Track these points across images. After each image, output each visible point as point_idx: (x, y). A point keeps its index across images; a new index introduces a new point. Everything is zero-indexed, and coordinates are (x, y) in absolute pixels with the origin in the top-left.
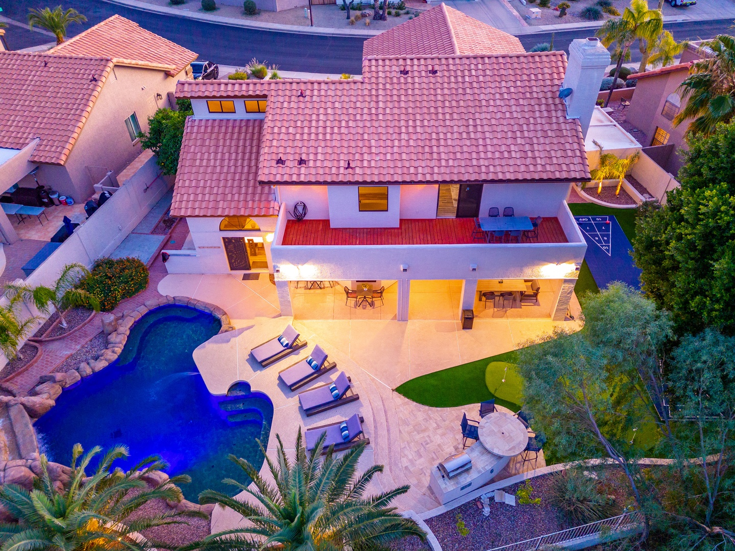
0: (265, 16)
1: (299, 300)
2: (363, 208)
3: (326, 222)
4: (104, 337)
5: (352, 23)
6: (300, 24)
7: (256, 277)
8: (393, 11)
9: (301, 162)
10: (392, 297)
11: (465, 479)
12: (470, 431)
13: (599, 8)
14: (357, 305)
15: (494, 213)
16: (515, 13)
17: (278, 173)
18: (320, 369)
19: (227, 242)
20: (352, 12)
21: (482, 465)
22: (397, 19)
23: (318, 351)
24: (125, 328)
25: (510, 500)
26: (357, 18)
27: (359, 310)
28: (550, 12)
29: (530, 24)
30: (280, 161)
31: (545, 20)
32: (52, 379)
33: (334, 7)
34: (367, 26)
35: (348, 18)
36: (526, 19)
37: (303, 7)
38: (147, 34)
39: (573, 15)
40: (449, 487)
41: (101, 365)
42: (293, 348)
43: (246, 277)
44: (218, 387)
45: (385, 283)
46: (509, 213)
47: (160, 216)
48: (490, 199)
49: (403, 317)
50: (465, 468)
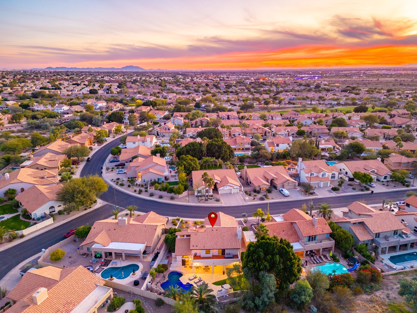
0: (176, 200)
1: (195, 270)
2: (206, 253)
3: (200, 256)
4: (164, 277)
5: (199, 202)
6: (186, 202)
7: (187, 267)
8: (210, 198)
9: (197, 246)
10: (211, 270)
11: (221, 292)
12: (222, 287)
13: (264, 197)
14: (205, 271)
15: (227, 254)
16: (242, 198)
17: (194, 248)
18: (200, 281)
19: (182, 260)
20: (199, 198)
21: (223, 290)
22: (211, 200)
23: (200, 277)
24: (167, 276)
25: (228, 295)
26: (201, 200)
27: (206, 272)
28: (252, 198)
29: (246, 202)
30: (193, 246)
31: (249, 201)
32: (160, 282)
33: (193, 196)
34: (203, 203)
35: (198, 200)
36: (245, 200)
37: (186, 196)
38: (158, 215)
39: (257, 198)
40: (219, 293)
41: (165, 281)
42: (195, 278)
43: (185, 267)
44: (184, 283)
45: (210, 267)
46: (229, 254)
47: (166, 256)
48: (227, 252)
49: (213, 273)
50: (221, 290)
